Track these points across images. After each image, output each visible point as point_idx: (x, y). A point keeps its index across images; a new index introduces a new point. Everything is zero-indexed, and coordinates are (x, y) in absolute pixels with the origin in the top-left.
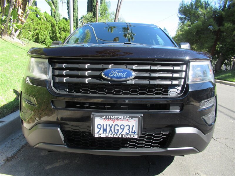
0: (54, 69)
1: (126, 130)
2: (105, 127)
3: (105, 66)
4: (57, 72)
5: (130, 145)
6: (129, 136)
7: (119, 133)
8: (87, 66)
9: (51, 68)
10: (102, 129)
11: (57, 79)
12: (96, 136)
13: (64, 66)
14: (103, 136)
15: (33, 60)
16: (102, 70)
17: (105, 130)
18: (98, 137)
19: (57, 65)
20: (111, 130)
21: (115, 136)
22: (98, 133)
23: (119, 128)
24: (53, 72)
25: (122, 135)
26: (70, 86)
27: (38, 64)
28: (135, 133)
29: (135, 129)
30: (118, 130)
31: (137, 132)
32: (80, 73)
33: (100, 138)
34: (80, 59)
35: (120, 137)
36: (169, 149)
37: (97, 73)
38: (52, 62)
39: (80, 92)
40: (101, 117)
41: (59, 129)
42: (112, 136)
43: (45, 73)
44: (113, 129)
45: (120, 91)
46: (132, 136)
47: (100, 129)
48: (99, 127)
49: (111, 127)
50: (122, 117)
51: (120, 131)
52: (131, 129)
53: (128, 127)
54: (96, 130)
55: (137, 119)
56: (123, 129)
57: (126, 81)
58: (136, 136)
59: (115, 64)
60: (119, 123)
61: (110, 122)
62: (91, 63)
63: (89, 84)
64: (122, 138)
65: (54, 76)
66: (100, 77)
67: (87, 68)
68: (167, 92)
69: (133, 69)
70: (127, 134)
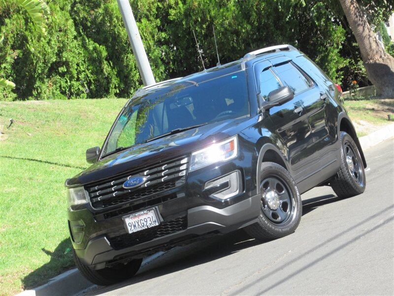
0: (90, 193)
1: (149, 222)
2: (134, 224)
3: (124, 179)
4: (93, 195)
5: (160, 234)
6: (152, 226)
7: (145, 225)
9: (88, 193)
10: (132, 226)
11: (94, 200)
12: (130, 232)
13: (96, 188)
14: (135, 231)
15: (72, 190)
16: (122, 183)
17: (135, 226)
18: (132, 233)
19: (92, 189)
20: (139, 225)
21: (143, 228)
22: (131, 230)
24: (90, 195)
25: (147, 226)
26: (103, 202)
27: (76, 193)
28: (155, 221)
29: (155, 219)
30: (143, 223)
31: (156, 220)
32: (108, 190)
33: (133, 233)
34: (107, 179)
35: (147, 228)
36: (188, 228)
37: (120, 187)
38: (87, 188)
39: (112, 204)
40: (129, 217)
41: (105, 238)
42: (141, 229)
43: (84, 198)
44: (139, 224)
45: (140, 195)
46: (154, 225)
47: (131, 226)
48: (130, 225)
49: (138, 223)
50: (142, 213)
51: (145, 223)
52: (152, 220)
53: (149, 219)
54: (129, 228)
55: (153, 211)
56: (147, 221)
57: (140, 186)
58: (157, 224)
59: (132, 175)
60: (142, 218)
61: (136, 219)
62: (115, 180)
63: (117, 196)
65: (91, 198)
66: (122, 189)
67: (112, 184)
68: (174, 184)
69: (144, 175)
70: (151, 224)
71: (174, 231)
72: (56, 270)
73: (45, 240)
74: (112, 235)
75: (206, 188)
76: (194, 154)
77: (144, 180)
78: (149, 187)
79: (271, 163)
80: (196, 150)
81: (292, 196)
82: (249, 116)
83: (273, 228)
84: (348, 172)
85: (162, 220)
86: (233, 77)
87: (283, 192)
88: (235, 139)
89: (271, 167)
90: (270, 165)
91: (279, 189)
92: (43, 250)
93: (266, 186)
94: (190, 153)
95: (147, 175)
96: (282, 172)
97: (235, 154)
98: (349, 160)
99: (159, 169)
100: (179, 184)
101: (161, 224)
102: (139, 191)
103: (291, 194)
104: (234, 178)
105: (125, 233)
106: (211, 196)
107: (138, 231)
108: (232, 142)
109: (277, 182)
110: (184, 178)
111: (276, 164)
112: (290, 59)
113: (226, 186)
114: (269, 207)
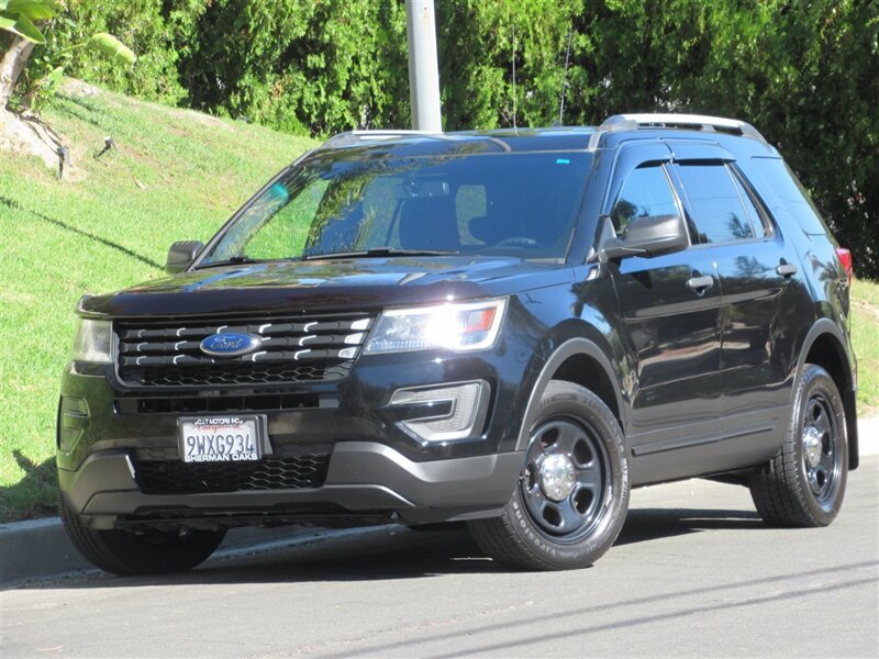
0: (122, 341)
1: (236, 447)
2: (201, 441)
3: (210, 329)
4: (127, 347)
6: (242, 458)
7: (226, 452)
8: (178, 333)
9: (118, 339)
10: (196, 447)
11: (127, 360)
12: (187, 459)
13: (140, 333)
14: (199, 459)
15: (89, 323)
16: (200, 338)
17: (201, 447)
18: (190, 463)
19: (130, 334)
20: (211, 447)
21: (220, 458)
22: (191, 455)
23: (224, 443)
24: (120, 347)
25: (231, 456)
26: (149, 372)
27: (98, 331)
28: (252, 449)
29: (252, 442)
30: (223, 446)
31: (254, 447)
32: (164, 346)
33: (195, 464)
34: (169, 319)
35: (228, 459)
37: (192, 345)
38: (119, 327)
39: (165, 382)
40: (193, 422)
41: (127, 457)
42: (213, 458)
43: (106, 350)
44: (214, 444)
45: (235, 377)
46: (247, 457)
47: (193, 445)
48: (191, 442)
49: (211, 442)
50: (227, 420)
51: (227, 448)
52: (244, 444)
53: (239, 440)
54: (187, 449)
55: (252, 423)
56: (232, 444)
57: (241, 356)
58: (255, 457)
59: (229, 324)
60: (225, 432)
61: (209, 433)
62: (187, 326)
63: (180, 363)
64: (231, 462)
65: (122, 355)
66: (197, 353)
68: (322, 373)
69: (259, 334)
70: (239, 453)
71: (290, 483)
72: (22, 508)
73: (34, 432)
74: (146, 456)
75: (394, 403)
76: (388, 314)
77: (254, 344)
78: (261, 364)
79: (578, 386)
80: (395, 306)
81: (608, 480)
82: (562, 261)
83: (537, 542)
84: (799, 465)
85: (269, 450)
86: (559, 161)
87: (590, 464)
88: (500, 306)
89: (574, 397)
90: (575, 391)
91: (581, 454)
92: (17, 453)
93: (550, 437)
94: (380, 310)
95: (264, 335)
96: (600, 417)
97: (488, 341)
98: (812, 439)
99: (296, 327)
100: (331, 375)
101: (264, 459)
102: (236, 368)
103: (608, 474)
104: (468, 397)
105: (176, 458)
106: (400, 425)
107: (205, 463)
108: (491, 311)
109: (580, 435)
110: (348, 366)
111: (590, 392)
112: (732, 158)
113: (444, 409)
114: (542, 490)
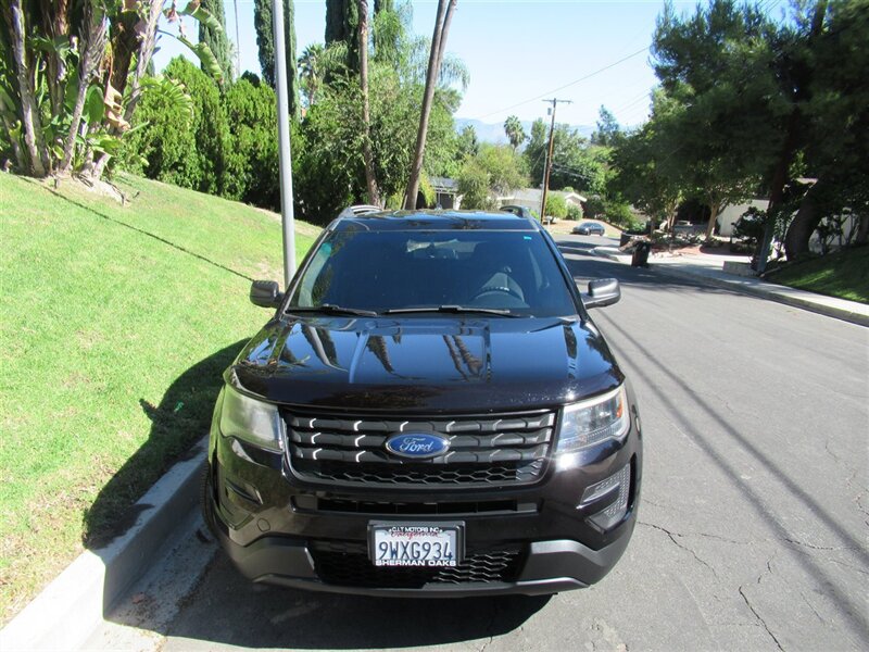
0: (290, 428)
1: (433, 553)
2: (394, 547)
3: (391, 425)
5: (444, 577)
6: (439, 563)
7: (421, 557)
8: (356, 426)
9: (284, 424)
10: (388, 552)
11: (300, 453)
12: (378, 563)
13: (311, 423)
14: (391, 563)
16: (387, 434)
17: (394, 553)
18: (382, 567)
19: (298, 421)
20: (405, 552)
21: (414, 563)
22: (381, 558)
23: (420, 549)
24: (289, 434)
25: (427, 562)
26: (324, 465)
28: (450, 556)
29: (451, 549)
30: (418, 552)
31: (454, 555)
32: (344, 439)
33: (386, 568)
35: (423, 564)
36: (519, 583)
37: (377, 441)
39: (346, 478)
40: (387, 529)
41: (306, 550)
42: (404, 563)
44: (408, 550)
45: (422, 477)
46: (445, 563)
47: (386, 550)
48: (384, 547)
49: (405, 548)
50: (426, 529)
51: (423, 554)
52: (442, 551)
53: (437, 547)
54: (378, 553)
55: (454, 533)
56: (428, 551)
57: (432, 458)
58: (453, 564)
59: (411, 420)
60: (421, 539)
61: (404, 539)
62: (363, 419)
63: (363, 462)
64: (427, 567)
65: (292, 445)
66: (380, 450)
67: (356, 429)
69: (446, 433)
70: (436, 559)
71: (480, 578)
74: (324, 547)
75: (584, 501)
77: (443, 445)
78: (452, 466)
92: (142, 401)
94: (560, 405)
95: (452, 433)
99: (486, 426)
100: (523, 475)
101: (461, 565)
102: (422, 467)
106: (589, 520)
107: (399, 568)
